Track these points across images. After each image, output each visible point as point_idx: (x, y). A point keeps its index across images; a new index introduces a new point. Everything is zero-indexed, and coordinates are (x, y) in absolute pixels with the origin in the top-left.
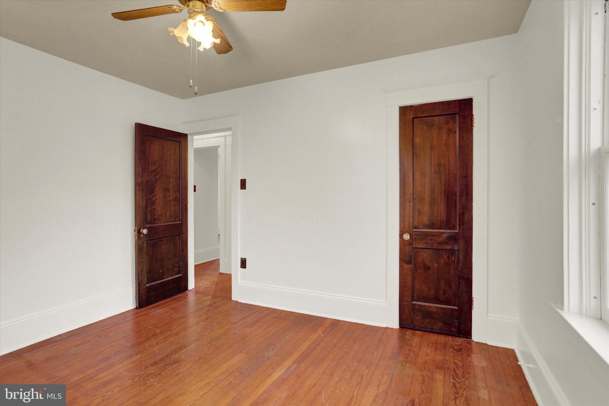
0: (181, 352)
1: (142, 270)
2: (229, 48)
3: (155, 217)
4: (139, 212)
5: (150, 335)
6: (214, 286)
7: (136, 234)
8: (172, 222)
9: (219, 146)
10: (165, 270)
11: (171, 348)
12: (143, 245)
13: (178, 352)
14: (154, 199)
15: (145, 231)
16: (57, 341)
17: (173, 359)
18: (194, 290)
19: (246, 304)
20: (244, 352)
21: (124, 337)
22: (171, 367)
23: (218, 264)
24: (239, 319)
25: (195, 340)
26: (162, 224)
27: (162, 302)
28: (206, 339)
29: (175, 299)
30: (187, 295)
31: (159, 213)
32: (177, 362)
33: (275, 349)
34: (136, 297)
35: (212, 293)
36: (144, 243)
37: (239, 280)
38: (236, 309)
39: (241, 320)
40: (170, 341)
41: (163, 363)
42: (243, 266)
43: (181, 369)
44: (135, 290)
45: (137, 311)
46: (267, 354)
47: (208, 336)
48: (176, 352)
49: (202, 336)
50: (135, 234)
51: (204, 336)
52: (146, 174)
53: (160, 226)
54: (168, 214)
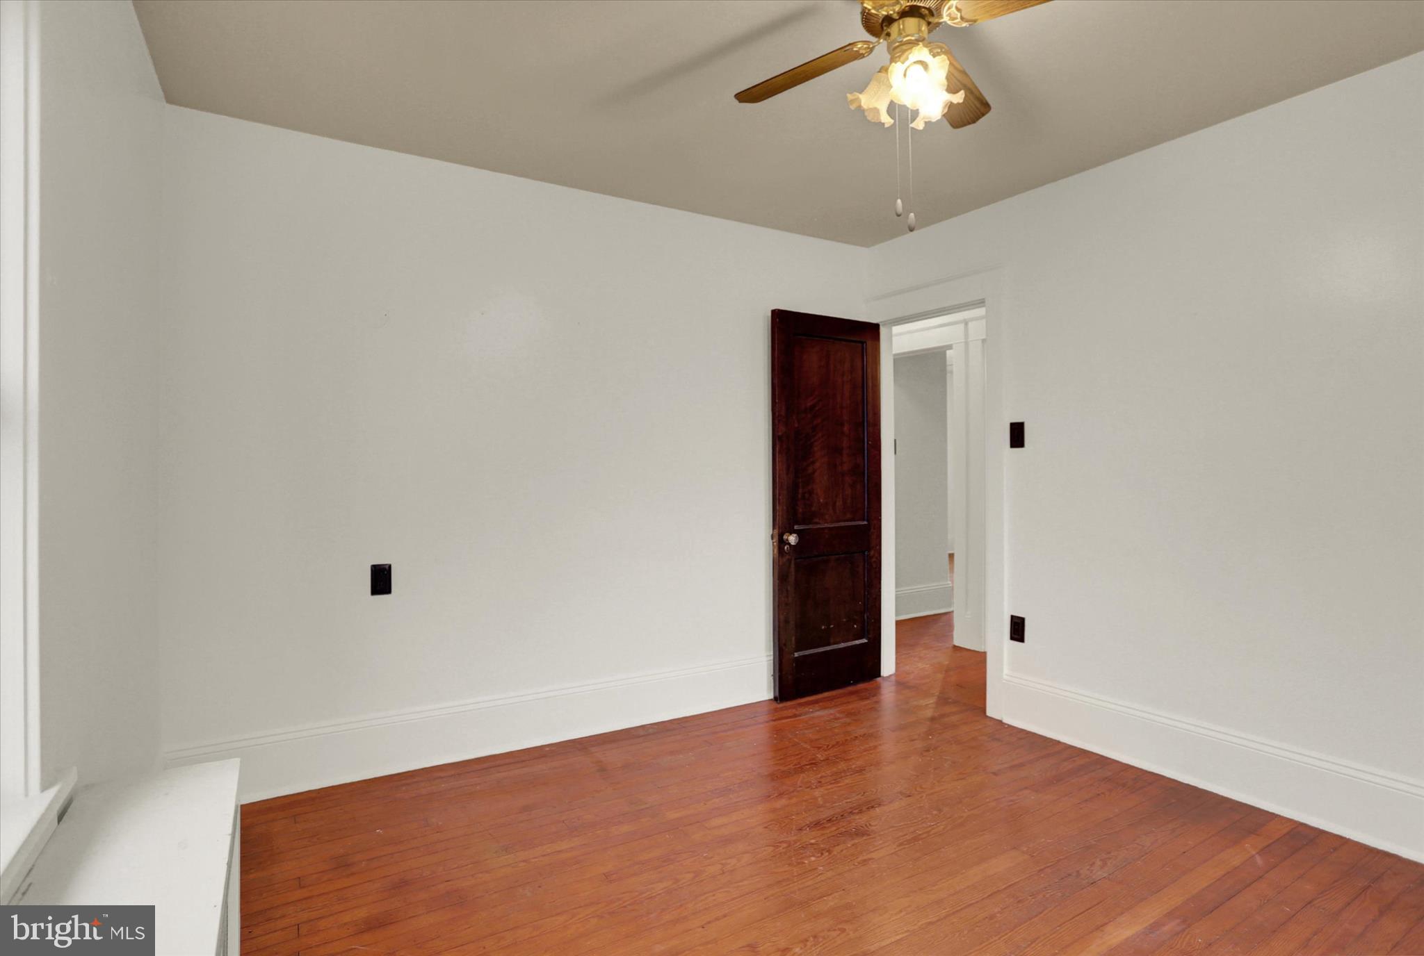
0: (873, 813)
1: (787, 621)
2: (983, 109)
3: (813, 509)
4: (780, 497)
5: (805, 763)
6: (940, 676)
7: (775, 544)
8: (847, 521)
9: (950, 347)
10: (832, 626)
11: (848, 798)
12: (789, 567)
13: (865, 811)
14: (810, 470)
15: (793, 539)
16: (639, 737)
17: (854, 824)
18: (893, 678)
19: (1022, 731)
20: (1025, 849)
21: (754, 755)
22: (853, 842)
23: (950, 626)
24: (1006, 766)
25: (901, 793)
26: (826, 525)
27: (826, 694)
28: (927, 796)
29: (852, 693)
30: (878, 688)
31: (821, 501)
32: (863, 835)
33: (1109, 864)
34: (774, 676)
35: (936, 691)
36: (790, 563)
37: (1006, 671)
38: (998, 740)
39: (1012, 768)
40: (847, 784)
41: (835, 828)
42: (1016, 636)
43: (872, 852)
44: (772, 661)
45: (775, 705)
46: (1088, 869)
47: (932, 791)
48: (861, 812)
49: (918, 789)
50: (773, 543)
51: (921, 788)
52: (794, 417)
53: (823, 529)
54: (839, 503)
